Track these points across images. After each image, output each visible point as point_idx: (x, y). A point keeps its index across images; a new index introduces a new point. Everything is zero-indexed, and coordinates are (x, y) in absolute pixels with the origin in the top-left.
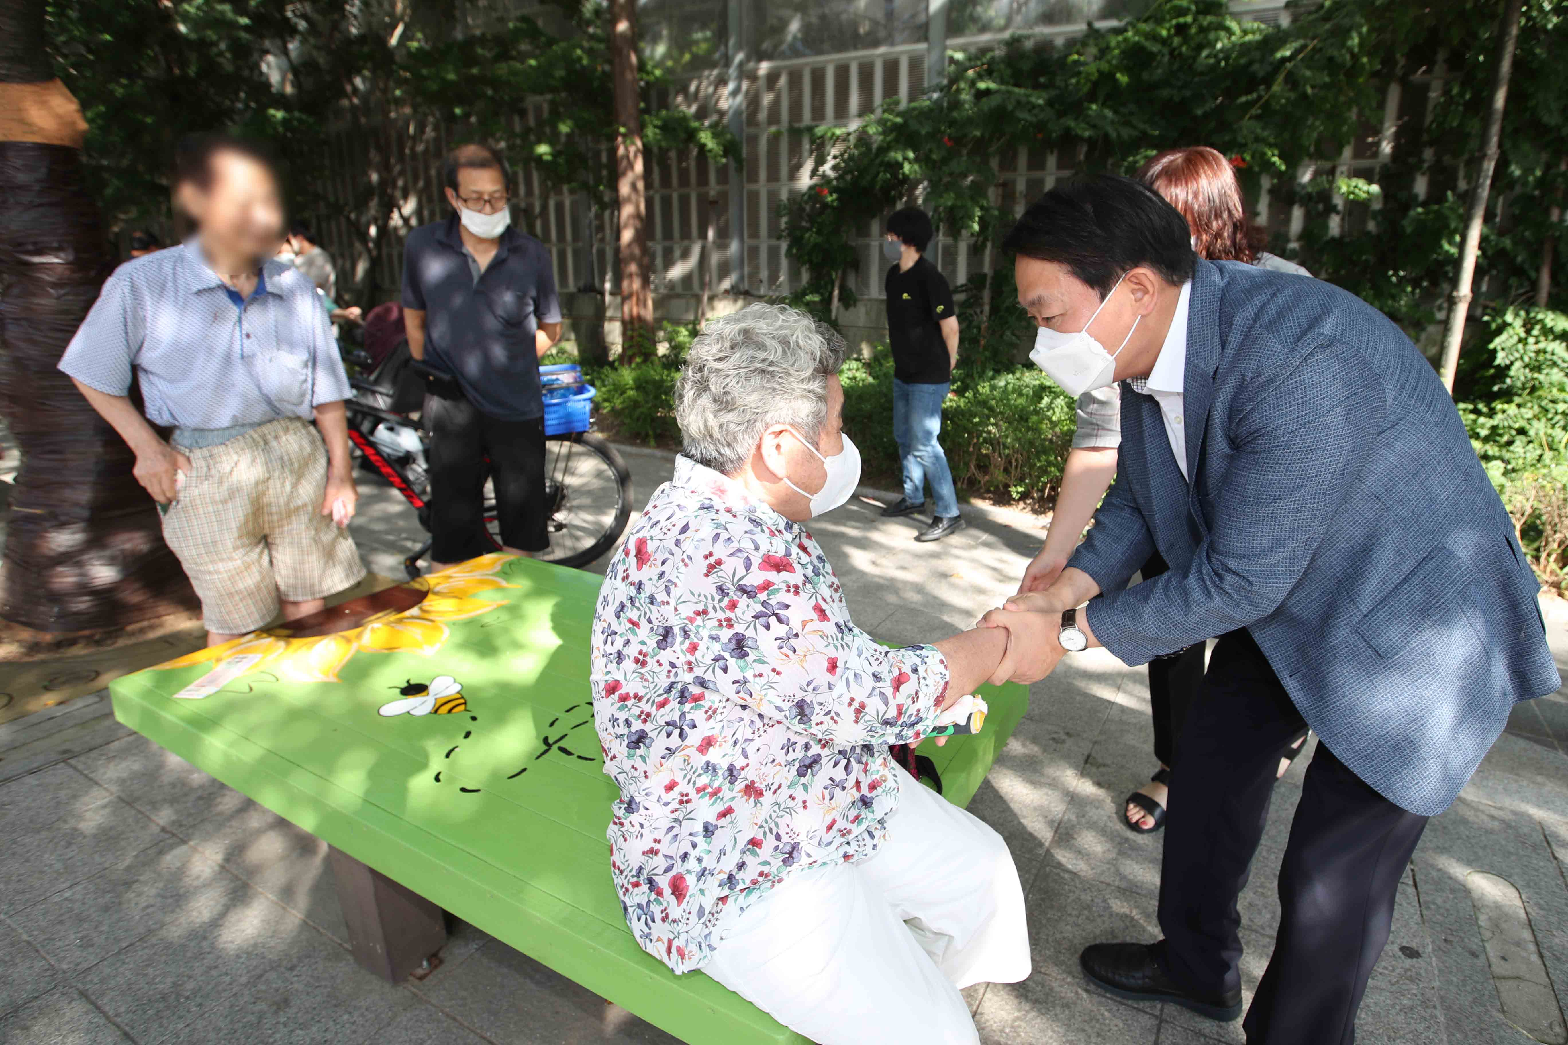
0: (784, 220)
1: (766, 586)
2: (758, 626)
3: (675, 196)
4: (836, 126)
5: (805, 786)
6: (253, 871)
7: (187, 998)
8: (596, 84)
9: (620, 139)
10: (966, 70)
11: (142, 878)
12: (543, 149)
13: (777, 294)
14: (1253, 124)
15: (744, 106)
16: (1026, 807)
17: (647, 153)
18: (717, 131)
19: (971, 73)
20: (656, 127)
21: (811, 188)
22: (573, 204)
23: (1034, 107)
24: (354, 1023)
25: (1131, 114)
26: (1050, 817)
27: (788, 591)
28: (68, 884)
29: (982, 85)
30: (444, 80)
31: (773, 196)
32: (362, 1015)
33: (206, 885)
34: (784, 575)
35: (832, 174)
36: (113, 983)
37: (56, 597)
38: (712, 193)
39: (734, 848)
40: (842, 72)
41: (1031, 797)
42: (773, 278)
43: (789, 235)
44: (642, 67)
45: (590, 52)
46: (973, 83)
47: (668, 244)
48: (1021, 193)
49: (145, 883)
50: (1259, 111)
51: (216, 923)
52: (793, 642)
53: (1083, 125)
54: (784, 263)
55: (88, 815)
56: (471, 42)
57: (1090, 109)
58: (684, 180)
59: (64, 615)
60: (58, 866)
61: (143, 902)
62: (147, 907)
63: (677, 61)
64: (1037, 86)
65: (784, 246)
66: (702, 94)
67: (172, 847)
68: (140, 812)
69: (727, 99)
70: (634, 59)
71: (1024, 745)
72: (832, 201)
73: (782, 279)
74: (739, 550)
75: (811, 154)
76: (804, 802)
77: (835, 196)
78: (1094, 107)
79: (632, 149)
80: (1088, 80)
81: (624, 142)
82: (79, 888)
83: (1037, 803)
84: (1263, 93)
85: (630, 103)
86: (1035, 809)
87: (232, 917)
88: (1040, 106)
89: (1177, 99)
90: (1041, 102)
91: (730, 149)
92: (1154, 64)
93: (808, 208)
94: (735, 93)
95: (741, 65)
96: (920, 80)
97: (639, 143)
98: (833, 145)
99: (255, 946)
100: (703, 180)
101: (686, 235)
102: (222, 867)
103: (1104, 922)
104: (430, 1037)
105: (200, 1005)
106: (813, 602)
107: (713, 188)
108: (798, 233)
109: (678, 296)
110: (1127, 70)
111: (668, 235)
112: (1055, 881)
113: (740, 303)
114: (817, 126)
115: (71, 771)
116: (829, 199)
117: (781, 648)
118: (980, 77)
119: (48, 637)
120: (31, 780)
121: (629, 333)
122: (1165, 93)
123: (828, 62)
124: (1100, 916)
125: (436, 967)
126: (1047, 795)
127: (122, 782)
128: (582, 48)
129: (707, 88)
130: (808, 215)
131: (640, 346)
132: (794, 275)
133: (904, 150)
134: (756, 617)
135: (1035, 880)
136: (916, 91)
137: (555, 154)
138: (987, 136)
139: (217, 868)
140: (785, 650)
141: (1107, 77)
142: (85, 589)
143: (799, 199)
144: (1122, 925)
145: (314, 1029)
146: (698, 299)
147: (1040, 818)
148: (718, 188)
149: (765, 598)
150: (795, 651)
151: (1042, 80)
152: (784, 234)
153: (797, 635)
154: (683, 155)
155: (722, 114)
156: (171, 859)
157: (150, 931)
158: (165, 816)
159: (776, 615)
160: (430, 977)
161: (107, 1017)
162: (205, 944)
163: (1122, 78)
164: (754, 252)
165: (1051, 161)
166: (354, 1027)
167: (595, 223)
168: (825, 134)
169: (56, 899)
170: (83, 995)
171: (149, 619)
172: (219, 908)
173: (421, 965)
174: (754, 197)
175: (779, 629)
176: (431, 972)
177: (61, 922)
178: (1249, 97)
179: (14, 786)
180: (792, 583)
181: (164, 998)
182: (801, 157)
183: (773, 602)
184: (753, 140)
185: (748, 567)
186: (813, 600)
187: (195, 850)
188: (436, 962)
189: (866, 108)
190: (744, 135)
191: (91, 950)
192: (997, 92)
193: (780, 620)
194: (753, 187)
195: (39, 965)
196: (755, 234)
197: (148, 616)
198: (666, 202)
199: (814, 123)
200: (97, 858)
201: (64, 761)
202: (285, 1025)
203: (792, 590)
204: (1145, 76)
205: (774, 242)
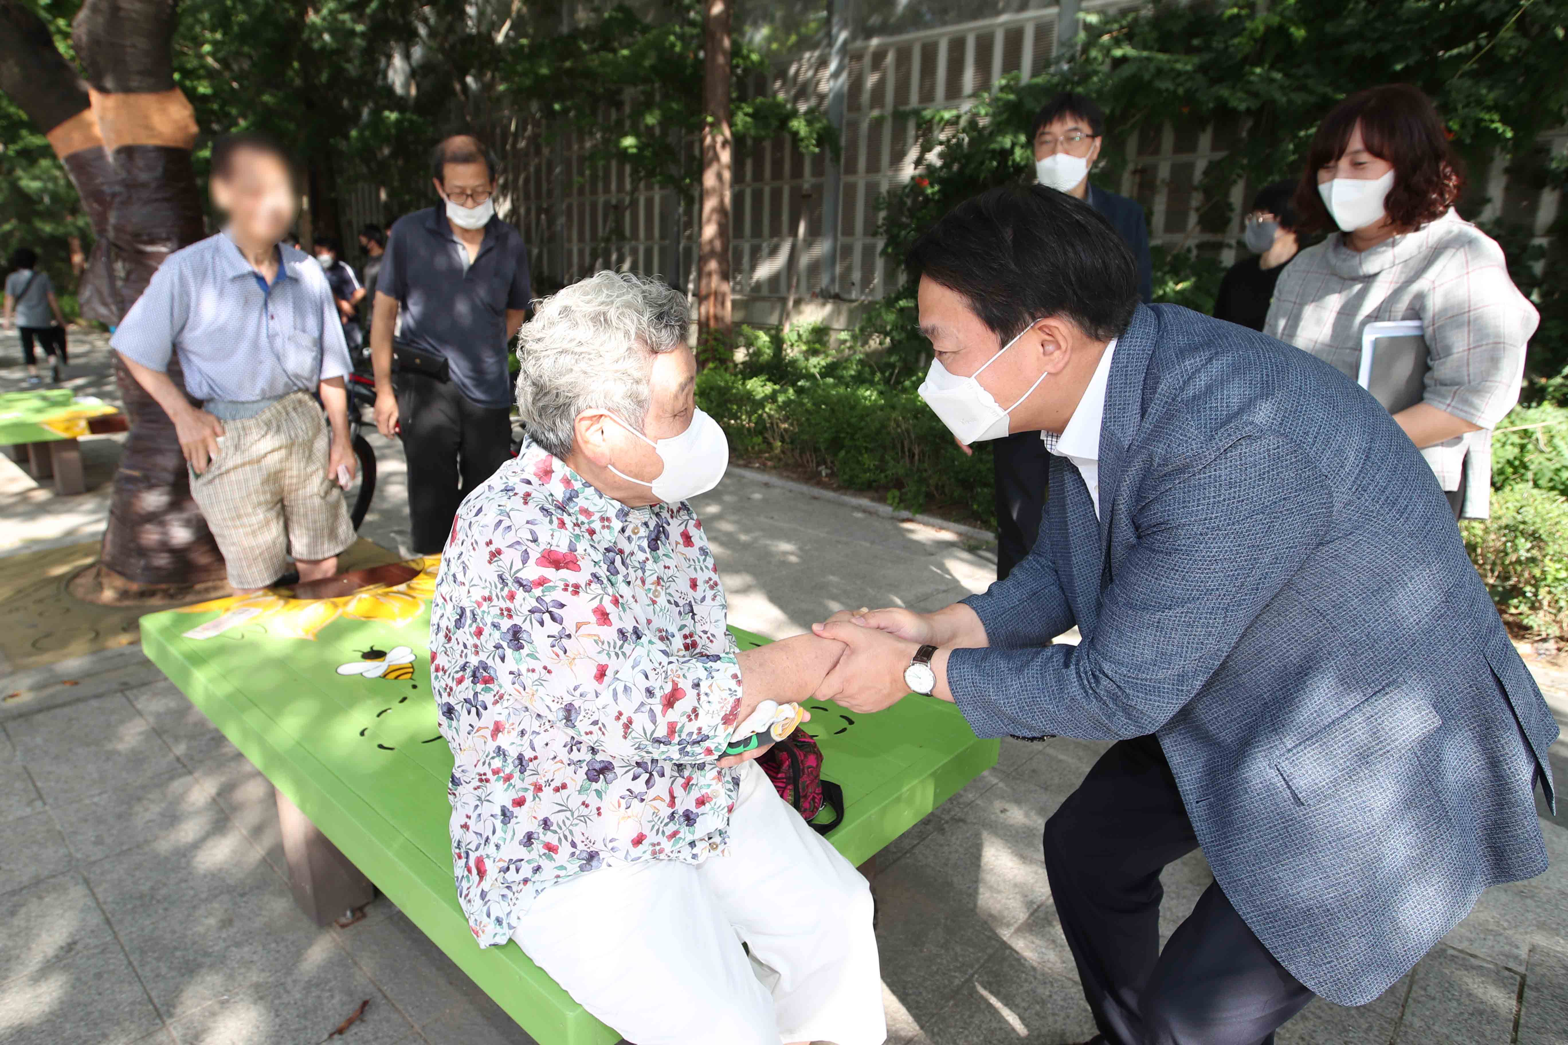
0: (882, 214)
1: (542, 582)
2: (534, 621)
3: (767, 191)
4: (946, 108)
5: (599, 793)
6: (236, 808)
7: (158, 901)
8: (689, 71)
9: (707, 129)
10: (1100, 36)
11: (150, 796)
12: (629, 142)
13: (870, 298)
14: (1467, 83)
15: (846, 88)
16: (1004, 881)
17: (738, 143)
18: (811, 116)
19: (1106, 38)
20: (746, 114)
21: (913, 178)
22: (663, 199)
23: (1179, 74)
24: (278, 952)
25: (1307, 76)
26: (1030, 898)
27: (566, 590)
28: (97, 792)
29: (1118, 53)
30: (536, 75)
31: (872, 188)
32: (287, 946)
33: (198, 812)
34: (564, 573)
35: (938, 163)
36: (108, 877)
37: (143, 552)
38: (806, 186)
39: (512, 839)
40: (957, 46)
41: (1016, 871)
42: (866, 280)
43: (887, 232)
44: (736, 51)
45: (681, 37)
46: (1107, 51)
47: (756, 241)
48: (1163, 181)
49: (152, 801)
50: (1475, 66)
51: (196, 845)
52: (565, 641)
53: (1240, 94)
54: (880, 263)
55: (127, 738)
56: (576, 34)
57: (1254, 73)
58: (777, 174)
59: (148, 568)
60: (95, 776)
61: (148, 816)
62: (150, 821)
63: (782, 44)
64: (1190, 50)
65: (880, 244)
66: (801, 78)
67: (180, 776)
68: (164, 742)
69: (828, 80)
70: (727, 43)
71: (1027, 815)
72: (933, 194)
73: (876, 281)
74: (518, 543)
75: (916, 141)
76: (598, 809)
77: (936, 188)
78: (1258, 70)
79: (719, 139)
80: (1251, 37)
81: (711, 132)
82: (105, 796)
83: (1020, 879)
84: (1483, 42)
85: (720, 91)
86: (1015, 885)
87: (210, 843)
88: (1186, 72)
89: (1369, 54)
90: (1189, 68)
91: (826, 138)
92: (1345, 13)
93: (909, 202)
94: (836, 75)
95: (845, 43)
96: (1049, 49)
97: (727, 133)
98: (942, 130)
99: (220, 870)
100: (797, 172)
101: (776, 232)
102: (214, 800)
103: (1056, 1022)
104: (335, 978)
105: (166, 909)
106: (595, 604)
107: (808, 181)
108: (895, 231)
109: (764, 299)
110: (1305, 22)
111: (757, 233)
112: (1011, 966)
113: (829, 308)
114: (925, 109)
115: (124, 700)
116: (929, 191)
117: (553, 646)
118: (1117, 42)
119: (135, 587)
120: (94, 703)
121: (704, 336)
122: (1354, 48)
123: (941, 35)
124: (1054, 1014)
125: (358, 919)
126: (1036, 873)
127: (158, 715)
128: (675, 34)
129: (807, 71)
130: (909, 210)
131: (714, 350)
132: (890, 277)
133: (1015, 134)
134: (532, 611)
135: (987, 961)
136: (1041, 63)
137: (640, 148)
138: (1118, 112)
139: (209, 800)
140: (556, 649)
141: (1279, 32)
142: (165, 547)
143: (899, 192)
144: (1078, 1030)
145: (246, 949)
146: (784, 300)
147: (1018, 896)
148: (813, 180)
149: (540, 594)
150: (565, 652)
151: (1196, 42)
152: (881, 230)
153: (569, 636)
154: (778, 145)
155: (822, 97)
156: (176, 786)
157: (147, 842)
158: (180, 749)
159: (550, 613)
160: (351, 927)
161: (98, 903)
162: (183, 860)
163: (1299, 33)
164: (847, 251)
165: (1205, 140)
166: (277, 955)
167: (684, 219)
168: (933, 118)
169: (87, 801)
170: (87, 881)
171: (214, 580)
172: (203, 833)
173: (345, 915)
174: (851, 189)
175: (553, 628)
176: (352, 923)
177: (86, 821)
178: (1462, 49)
179: (81, 706)
180: (572, 581)
181: (142, 896)
182: (905, 144)
183: (548, 599)
184: (854, 126)
185: (525, 561)
186: (597, 601)
187: (197, 781)
188: (359, 914)
189: (984, 84)
190: (844, 121)
191: (100, 847)
192: (1135, 59)
193: (553, 618)
194: (851, 179)
195: (62, 851)
196: (849, 231)
197: (214, 577)
198: (757, 197)
199: (921, 106)
200: (124, 775)
201: (122, 691)
202: (225, 940)
203: (570, 589)
204: (1329, 28)
205: (869, 240)
